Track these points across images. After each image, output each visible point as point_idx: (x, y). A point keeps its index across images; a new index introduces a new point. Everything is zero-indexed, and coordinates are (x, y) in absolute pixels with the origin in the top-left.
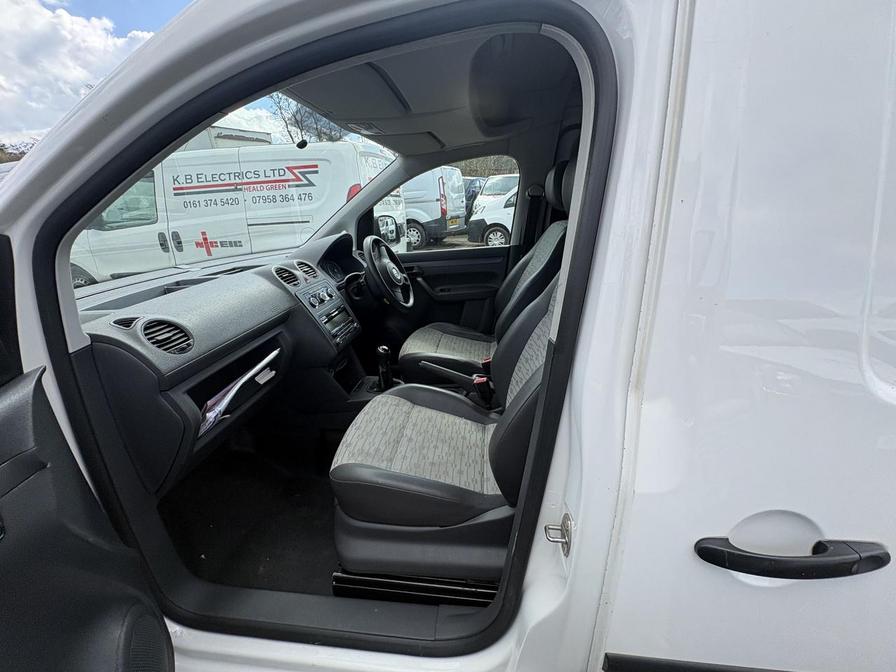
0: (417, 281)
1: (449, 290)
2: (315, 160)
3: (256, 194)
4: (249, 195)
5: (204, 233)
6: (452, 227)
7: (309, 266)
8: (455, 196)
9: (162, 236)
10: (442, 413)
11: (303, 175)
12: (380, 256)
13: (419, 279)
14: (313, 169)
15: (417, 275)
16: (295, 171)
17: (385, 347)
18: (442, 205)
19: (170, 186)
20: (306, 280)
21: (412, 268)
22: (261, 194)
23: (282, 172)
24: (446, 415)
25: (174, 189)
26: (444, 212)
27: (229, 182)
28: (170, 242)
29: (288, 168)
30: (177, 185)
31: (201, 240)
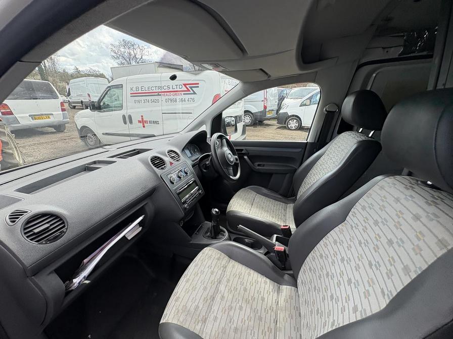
0: (244, 159)
1: (264, 165)
2: (198, 80)
3: (167, 97)
4: (164, 98)
5: (142, 116)
6: (268, 115)
7: (176, 153)
8: (272, 99)
9: (124, 117)
10: (249, 269)
11: (190, 88)
12: (222, 145)
13: (246, 157)
14: (196, 85)
15: (244, 154)
16: (187, 86)
17: (217, 210)
18: (264, 104)
19: (129, 92)
20: (171, 163)
21: (242, 150)
22: (170, 97)
23: (181, 87)
24: (252, 272)
25: (131, 94)
26: (265, 107)
27: (156, 91)
28: (127, 120)
29: (183, 84)
30: (132, 92)
31: (141, 120)
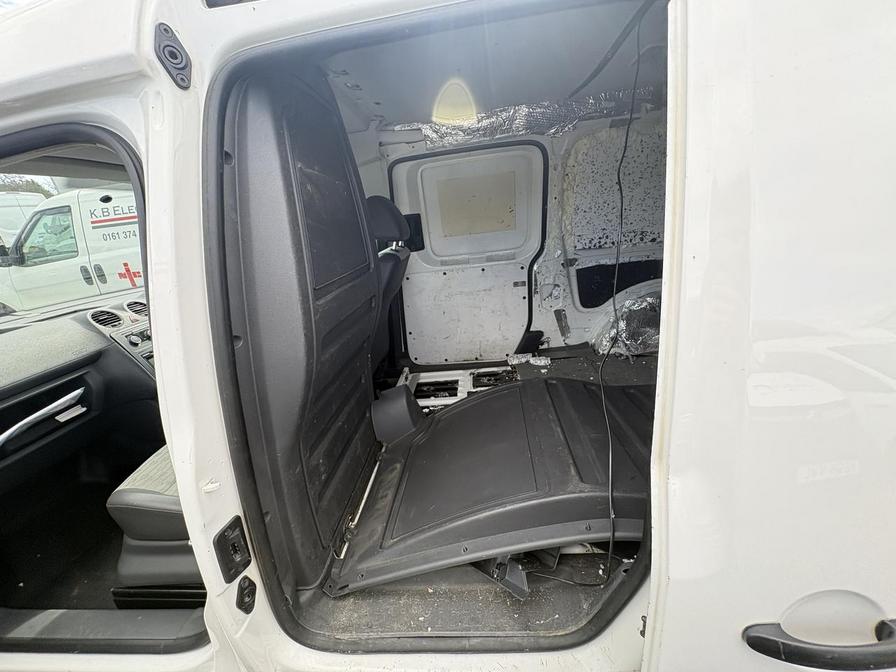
5: (126, 265)
9: (84, 270)
19: (88, 220)
25: (92, 223)
28: (94, 275)
30: (95, 219)
31: (123, 271)
